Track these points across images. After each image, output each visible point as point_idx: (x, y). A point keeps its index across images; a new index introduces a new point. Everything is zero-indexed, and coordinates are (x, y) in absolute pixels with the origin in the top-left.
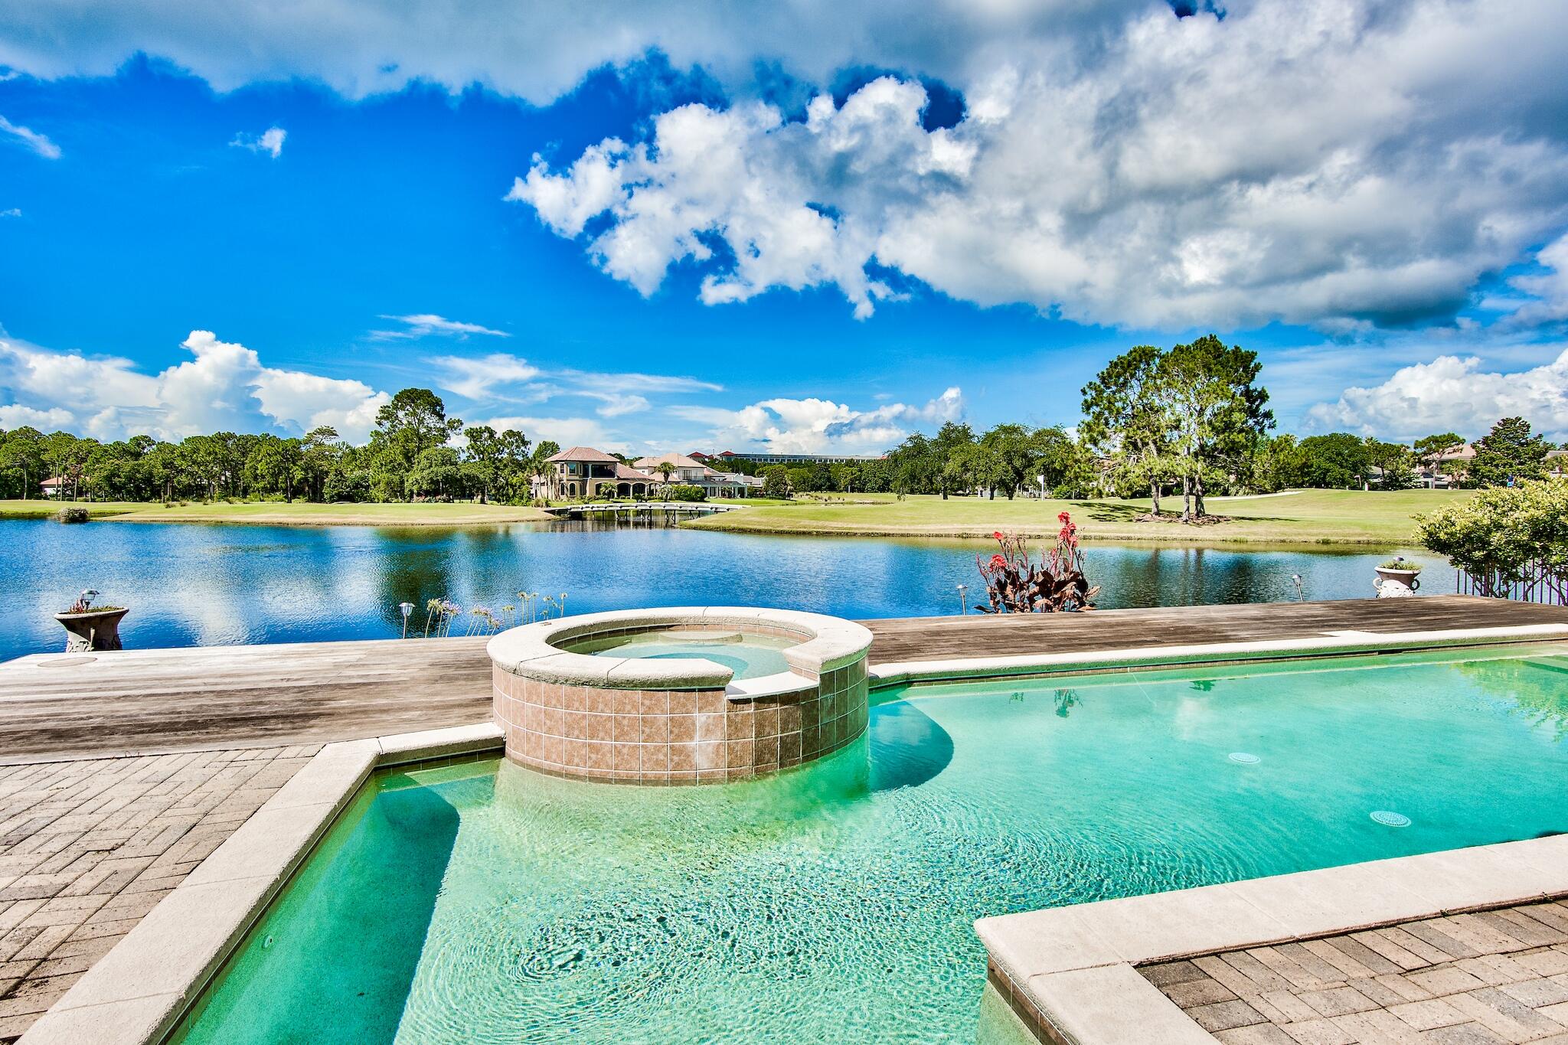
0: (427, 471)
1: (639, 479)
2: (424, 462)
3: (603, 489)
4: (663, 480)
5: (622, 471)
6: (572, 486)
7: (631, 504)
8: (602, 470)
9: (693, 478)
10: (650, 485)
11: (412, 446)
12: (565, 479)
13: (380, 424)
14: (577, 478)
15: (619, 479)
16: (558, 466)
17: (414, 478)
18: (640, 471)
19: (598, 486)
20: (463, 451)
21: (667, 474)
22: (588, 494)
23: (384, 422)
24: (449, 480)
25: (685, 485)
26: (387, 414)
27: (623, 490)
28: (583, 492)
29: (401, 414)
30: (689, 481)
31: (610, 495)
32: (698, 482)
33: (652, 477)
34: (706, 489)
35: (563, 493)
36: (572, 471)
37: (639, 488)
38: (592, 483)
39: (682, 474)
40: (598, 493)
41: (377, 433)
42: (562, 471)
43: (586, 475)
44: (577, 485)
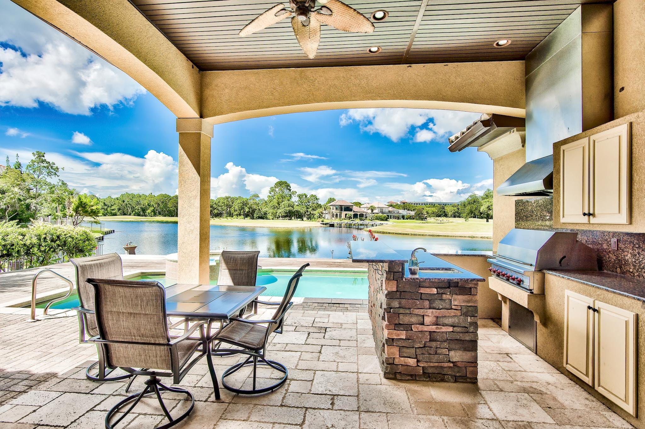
0: (283, 209)
1: (362, 212)
2: (283, 206)
3: (347, 216)
4: (371, 212)
5: (355, 208)
6: (337, 214)
7: (357, 221)
8: (348, 209)
9: (384, 212)
10: (366, 214)
11: (280, 200)
12: (334, 212)
13: (270, 193)
14: (338, 211)
15: (354, 212)
16: (331, 207)
17: (281, 211)
18: (363, 209)
19: (346, 215)
20: (296, 202)
21: (372, 210)
22: (342, 217)
23: (272, 192)
24: (290, 212)
25: (381, 214)
26: (272, 190)
27: (355, 216)
28: (340, 217)
29: (277, 189)
30: (383, 213)
31: (350, 218)
32: (385, 213)
33: (367, 211)
34: (388, 216)
35: (333, 217)
36: (336, 209)
37: (361, 215)
38: (344, 213)
39: (379, 210)
40: (346, 217)
41: (269, 196)
42: (333, 209)
43: (341, 210)
44: (338, 214)
